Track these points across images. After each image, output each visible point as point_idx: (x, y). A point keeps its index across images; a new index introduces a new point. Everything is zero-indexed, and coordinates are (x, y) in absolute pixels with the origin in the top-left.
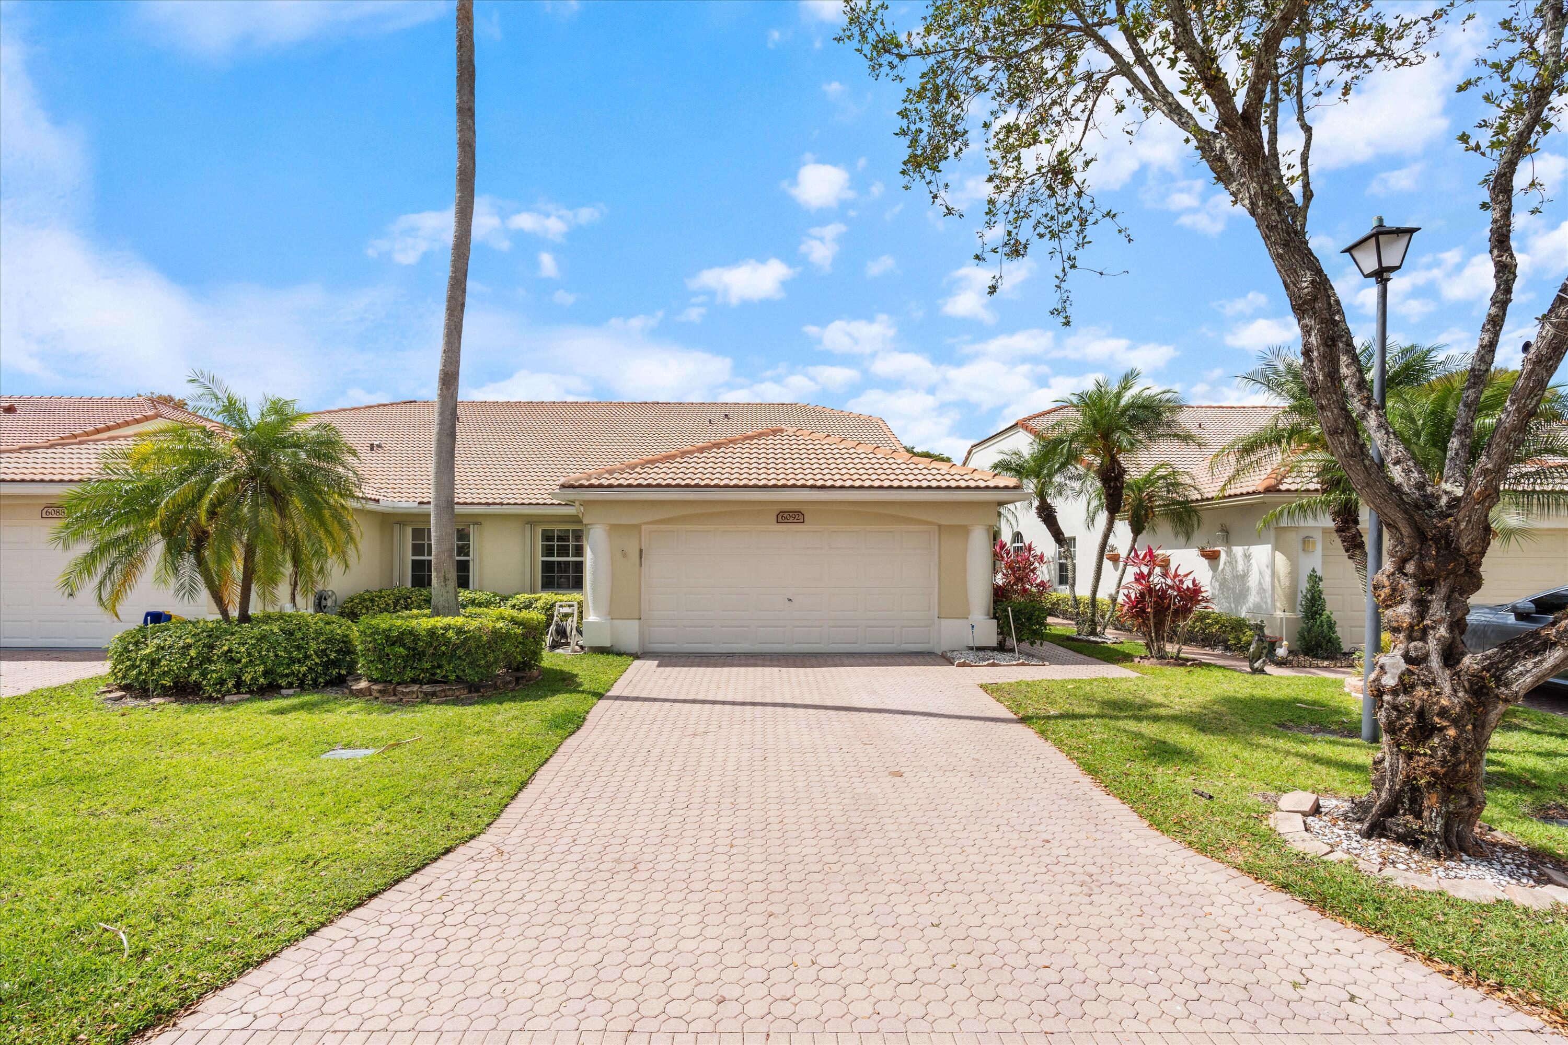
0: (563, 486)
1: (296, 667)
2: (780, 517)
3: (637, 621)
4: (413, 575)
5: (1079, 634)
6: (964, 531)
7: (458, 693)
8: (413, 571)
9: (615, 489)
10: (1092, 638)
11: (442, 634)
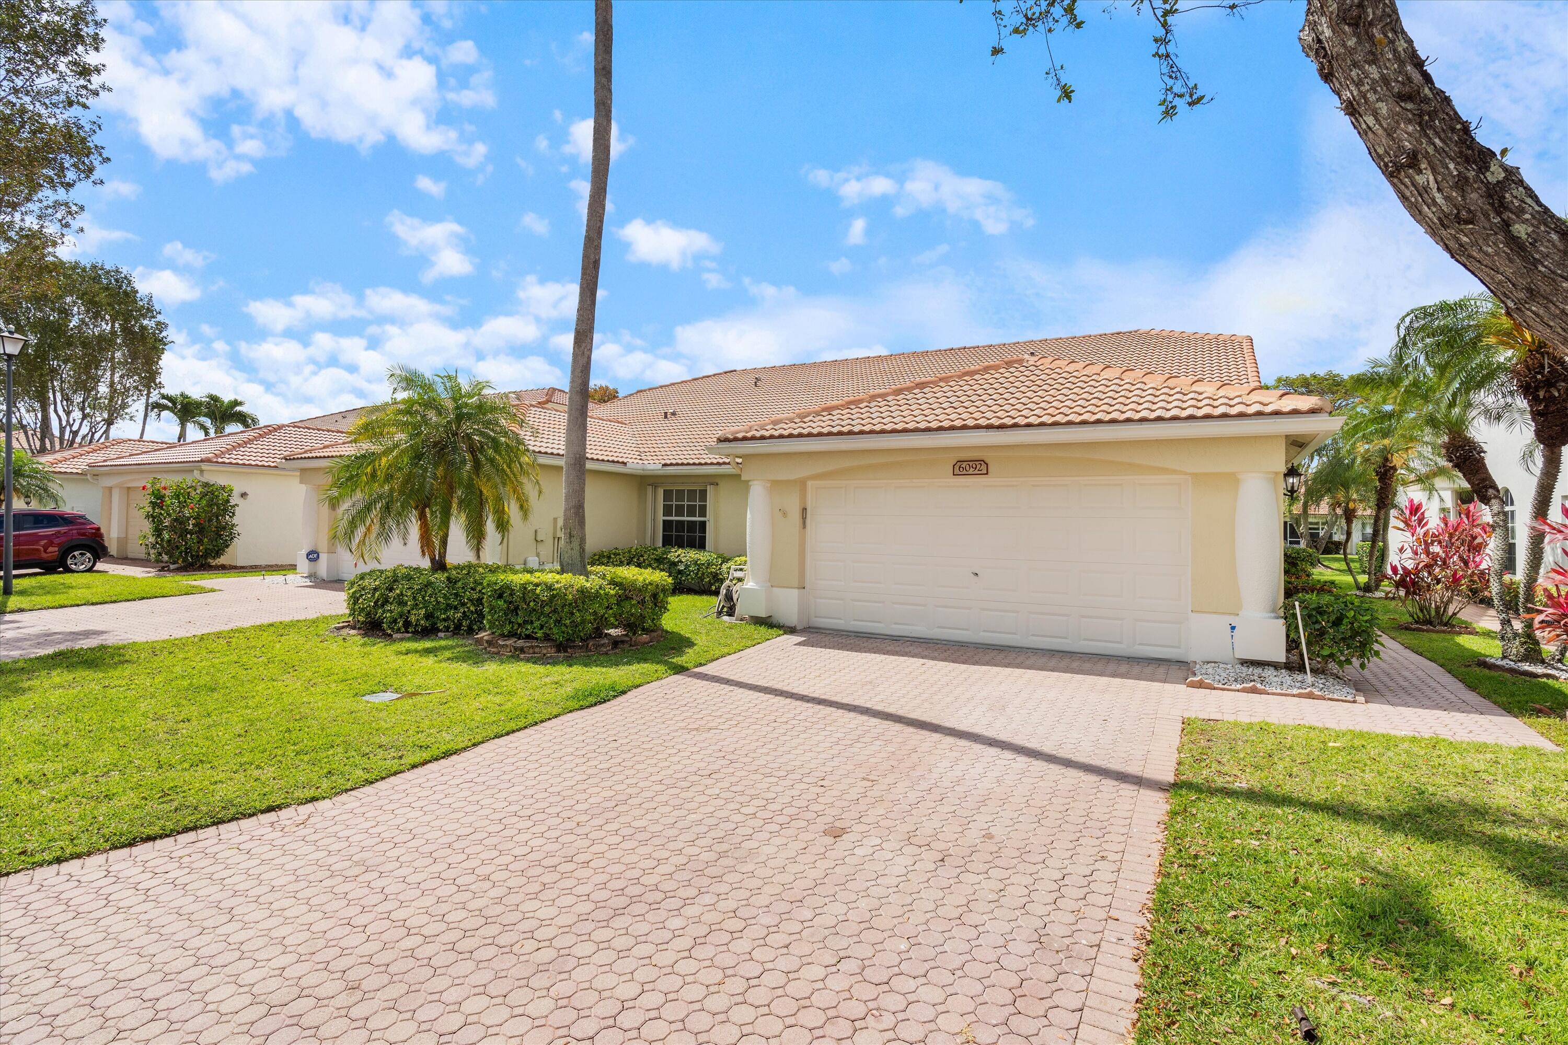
0: (720, 440)
1: (451, 613)
2: (957, 467)
3: (795, 592)
4: (664, 535)
5: (1504, 657)
6: (1232, 481)
7: (545, 651)
8: (664, 530)
9: (768, 441)
10: (1526, 667)
11: (532, 590)
